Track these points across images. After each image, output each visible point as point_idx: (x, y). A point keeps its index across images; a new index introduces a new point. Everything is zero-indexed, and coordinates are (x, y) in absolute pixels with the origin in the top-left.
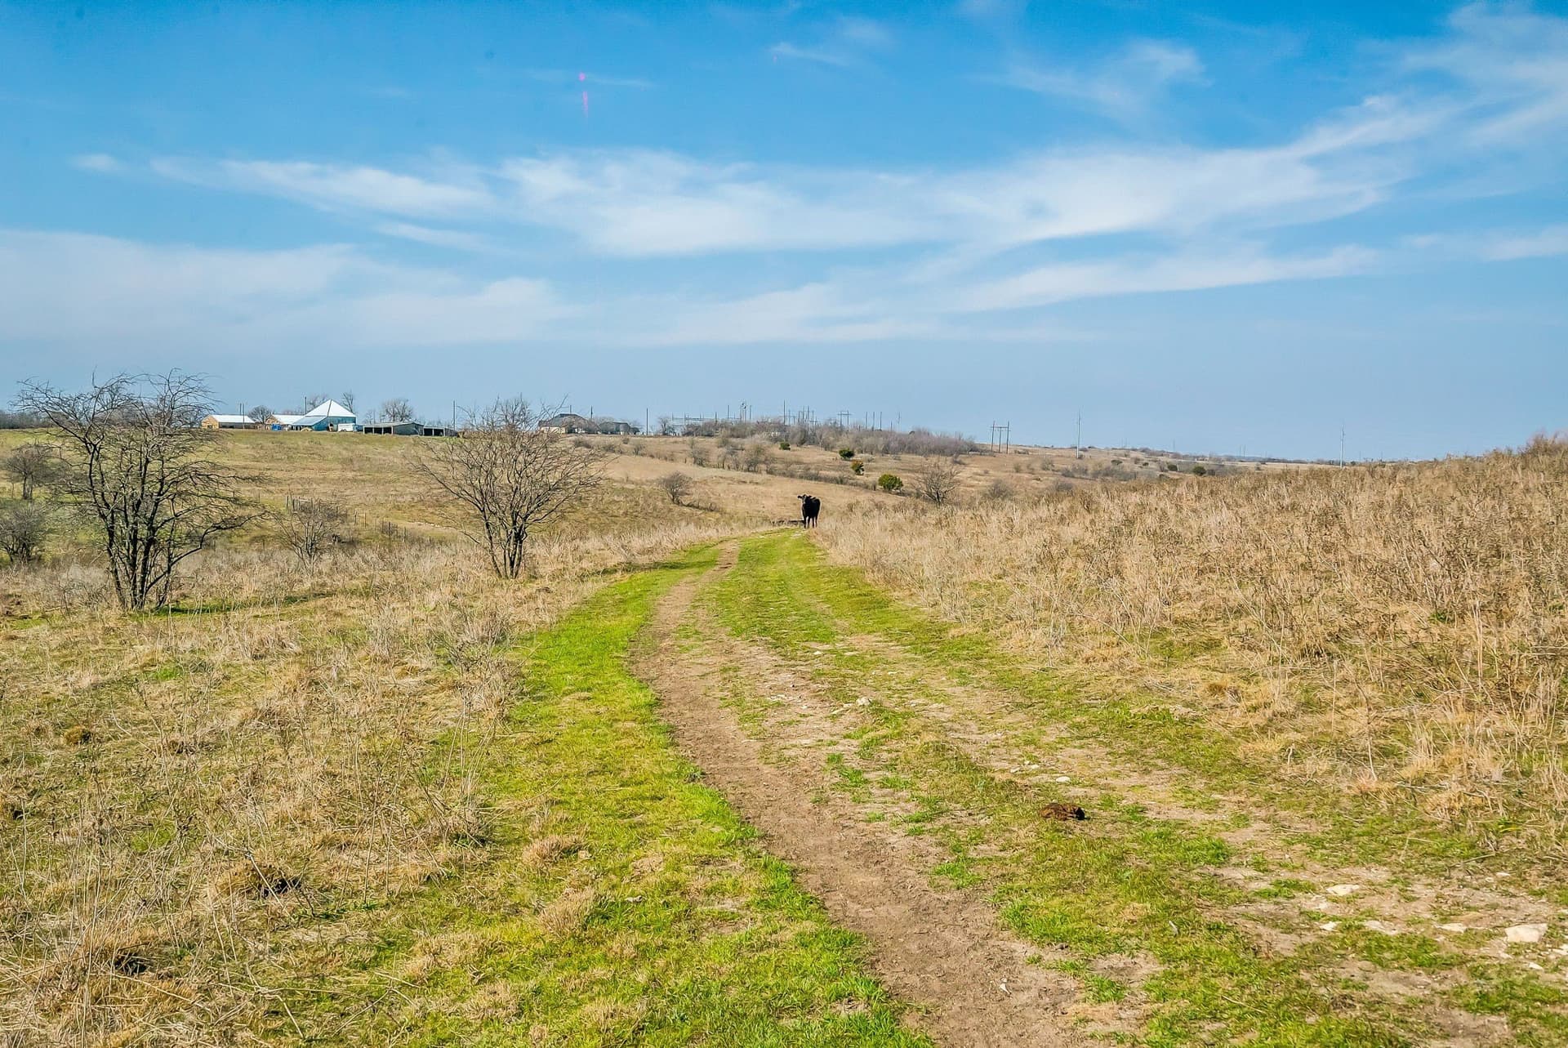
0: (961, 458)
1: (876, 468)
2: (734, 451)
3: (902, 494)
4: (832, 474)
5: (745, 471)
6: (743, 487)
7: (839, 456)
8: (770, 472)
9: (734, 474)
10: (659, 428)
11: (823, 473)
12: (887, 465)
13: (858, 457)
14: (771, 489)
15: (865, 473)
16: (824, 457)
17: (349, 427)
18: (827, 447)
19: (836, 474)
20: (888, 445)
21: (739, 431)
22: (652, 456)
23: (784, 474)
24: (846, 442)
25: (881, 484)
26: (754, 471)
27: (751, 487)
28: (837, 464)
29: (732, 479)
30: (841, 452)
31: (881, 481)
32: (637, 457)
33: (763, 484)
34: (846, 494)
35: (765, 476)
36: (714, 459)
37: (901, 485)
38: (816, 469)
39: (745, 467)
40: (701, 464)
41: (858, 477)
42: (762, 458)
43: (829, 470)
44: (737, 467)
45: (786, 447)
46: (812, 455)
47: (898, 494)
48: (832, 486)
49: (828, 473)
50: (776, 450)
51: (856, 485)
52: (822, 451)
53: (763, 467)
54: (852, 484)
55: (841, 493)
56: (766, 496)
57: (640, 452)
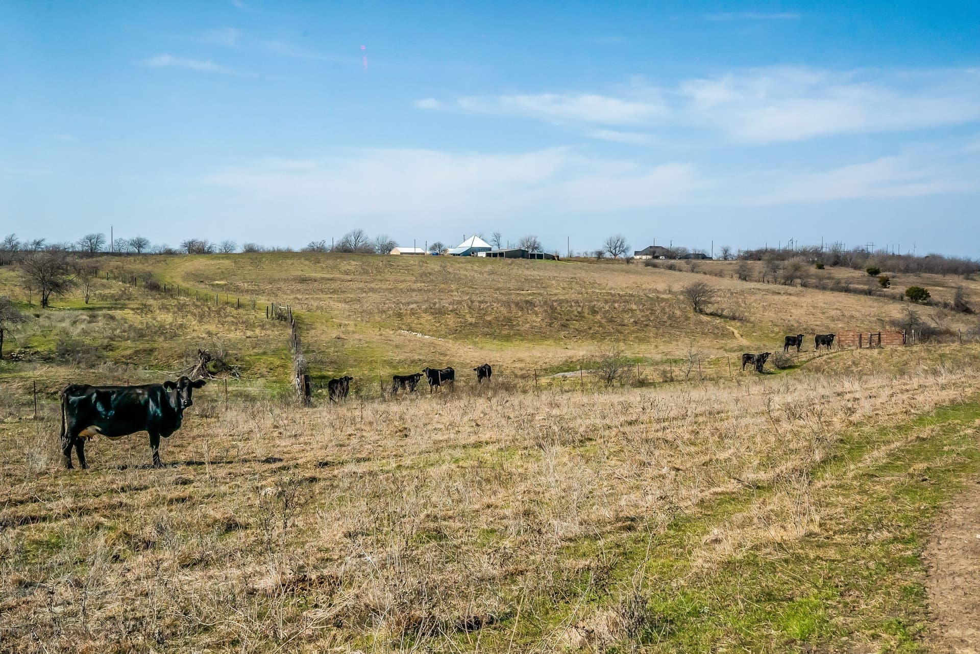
0: (971, 275)
1: (900, 283)
2: (775, 269)
3: (930, 304)
4: (860, 287)
5: (782, 284)
6: (777, 297)
7: (866, 274)
8: (804, 285)
9: (772, 287)
10: (721, 254)
11: (852, 286)
12: (913, 281)
13: (883, 274)
14: (803, 299)
15: (891, 286)
16: (853, 275)
17: (482, 254)
18: (856, 267)
19: (866, 287)
20: (908, 266)
21: (783, 255)
22: (705, 273)
23: (816, 287)
24: (871, 263)
25: (907, 295)
26: (790, 285)
27: (785, 298)
28: (865, 279)
29: (767, 290)
30: (868, 270)
31: (908, 293)
32: (692, 274)
33: (797, 295)
34: (875, 304)
35: (799, 288)
36: (756, 274)
37: (928, 295)
38: (845, 283)
39: (783, 281)
40: (745, 279)
41: (885, 290)
42: (798, 274)
43: (858, 283)
44: (775, 281)
45: (821, 267)
46: (842, 273)
47: (925, 304)
48: (863, 298)
49: (857, 286)
50: (813, 270)
51: (885, 296)
52: (852, 270)
53: (799, 281)
54: (880, 295)
55: (869, 303)
56: (796, 305)
57: (695, 270)
